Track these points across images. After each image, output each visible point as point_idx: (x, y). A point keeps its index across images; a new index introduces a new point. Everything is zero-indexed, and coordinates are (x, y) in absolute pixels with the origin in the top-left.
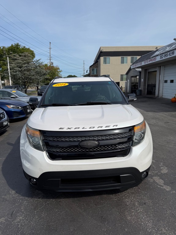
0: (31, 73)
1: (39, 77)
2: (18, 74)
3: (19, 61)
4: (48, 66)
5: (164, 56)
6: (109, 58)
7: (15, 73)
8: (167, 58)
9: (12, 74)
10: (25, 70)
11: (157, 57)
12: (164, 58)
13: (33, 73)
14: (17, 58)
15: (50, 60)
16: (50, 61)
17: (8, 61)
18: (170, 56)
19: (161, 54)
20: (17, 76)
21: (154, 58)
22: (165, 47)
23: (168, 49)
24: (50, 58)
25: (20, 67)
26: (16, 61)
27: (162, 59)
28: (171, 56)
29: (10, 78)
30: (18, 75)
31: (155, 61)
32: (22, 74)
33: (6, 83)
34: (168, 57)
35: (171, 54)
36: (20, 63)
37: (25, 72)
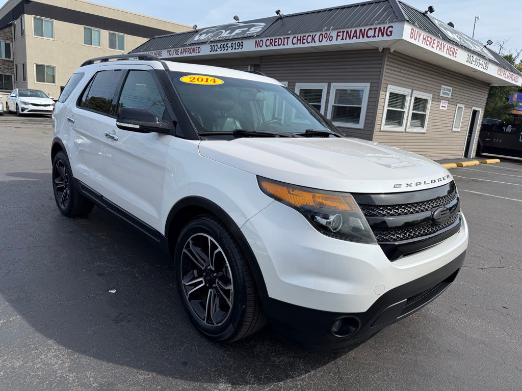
5: (219, 46)
6: (50, 24)
8: (225, 52)
11: (202, 47)
12: (219, 52)
18: (234, 51)
19: (212, 42)
21: (194, 47)
22: (217, 30)
23: (225, 34)
27: (215, 53)
28: (237, 51)
31: (198, 54)
34: (230, 51)
35: (237, 47)
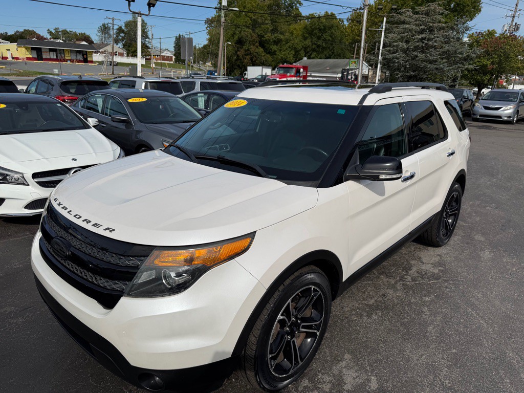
0: (428, 55)
1: (446, 65)
2: (397, 59)
3: (407, 26)
4: (497, 35)
7: (391, 56)
9: (387, 57)
10: (416, 48)
13: (434, 55)
14: (407, 19)
15: (514, 17)
16: (513, 21)
17: (384, 27)
20: (394, 62)
24: (515, 11)
25: (407, 42)
26: (402, 26)
29: (379, 66)
30: (397, 61)
32: (407, 58)
33: (370, 77)
36: (410, 31)
37: (415, 53)
